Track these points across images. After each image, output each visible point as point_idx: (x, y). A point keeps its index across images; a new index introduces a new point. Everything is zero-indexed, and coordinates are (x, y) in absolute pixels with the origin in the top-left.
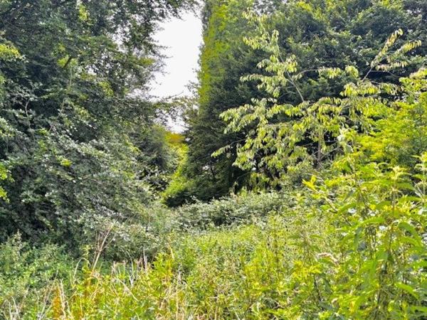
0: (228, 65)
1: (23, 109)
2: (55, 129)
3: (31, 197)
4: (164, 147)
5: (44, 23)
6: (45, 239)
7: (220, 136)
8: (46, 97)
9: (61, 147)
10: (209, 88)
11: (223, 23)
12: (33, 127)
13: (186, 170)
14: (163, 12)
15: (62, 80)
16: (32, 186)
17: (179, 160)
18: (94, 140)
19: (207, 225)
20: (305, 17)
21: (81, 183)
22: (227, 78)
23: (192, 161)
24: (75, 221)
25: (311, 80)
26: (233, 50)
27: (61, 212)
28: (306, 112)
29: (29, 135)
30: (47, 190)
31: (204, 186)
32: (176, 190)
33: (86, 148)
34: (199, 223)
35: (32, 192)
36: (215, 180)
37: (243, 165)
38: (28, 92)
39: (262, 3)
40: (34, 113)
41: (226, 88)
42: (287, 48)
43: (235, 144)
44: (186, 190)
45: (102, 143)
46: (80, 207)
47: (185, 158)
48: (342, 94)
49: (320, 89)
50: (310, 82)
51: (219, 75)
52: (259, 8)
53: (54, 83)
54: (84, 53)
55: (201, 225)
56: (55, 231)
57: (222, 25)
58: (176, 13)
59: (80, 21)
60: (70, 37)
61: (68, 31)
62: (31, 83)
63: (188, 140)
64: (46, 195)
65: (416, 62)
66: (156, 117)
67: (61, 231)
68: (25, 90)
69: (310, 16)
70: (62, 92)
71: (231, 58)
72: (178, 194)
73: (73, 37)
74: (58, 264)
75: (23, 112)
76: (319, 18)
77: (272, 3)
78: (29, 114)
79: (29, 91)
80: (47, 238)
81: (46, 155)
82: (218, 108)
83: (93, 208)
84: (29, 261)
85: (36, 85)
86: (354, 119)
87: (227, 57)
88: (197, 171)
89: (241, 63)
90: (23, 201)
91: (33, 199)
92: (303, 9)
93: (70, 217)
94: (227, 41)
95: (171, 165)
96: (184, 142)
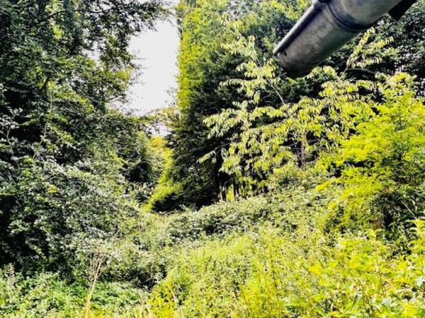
0: (206, 68)
1: (5, 138)
2: (38, 154)
3: (20, 226)
4: (148, 152)
5: (19, 49)
6: (38, 267)
7: (203, 139)
8: (26, 123)
9: (47, 173)
10: (188, 92)
11: (198, 26)
12: (17, 154)
13: (171, 173)
14: (138, 26)
15: (42, 104)
16: (21, 216)
17: (164, 163)
18: (80, 162)
19: (198, 235)
20: (278, 16)
21: (70, 207)
22: (206, 81)
23: (177, 165)
24: (67, 246)
25: (288, 78)
26: (210, 53)
27: (52, 238)
28: (287, 114)
29: (13, 163)
30: (36, 217)
31: (191, 188)
32: (163, 195)
33: (72, 171)
34: (190, 233)
35: (21, 221)
36: (201, 182)
37: (229, 169)
38: (9, 120)
39: (235, 5)
40: (16, 140)
41: (206, 91)
42: (263, 48)
43: (220, 149)
44: (173, 194)
45: (87, 163)
46: (70, 231)
47: (170, 161)
48: (320, 94)
49: (298, 87)
50: (288, 80)
51: (198, 78)
52: (232, 8)
53: (34, 107)
54: (63, 76)
55: (193, 235)
56: (48, 258)
57: (196, 28)
58: (152, 25)
59: (55, 40)
60: (47, 60)
61: (44, 54)
62: (11, 110)
63: (171, 143)
64: (35, 223)
65: (389, 54)
66: (140, 130)
67: (53, 257)
68: (5, 118)
69: (282, 15)
70: (42, 117)
71: (209, 61)
72: (166, 198)
73: (50, 60)
74: (54, 292)
75: (5, 141)
76: (291, 16)
77: (244, 3)
78: (11, 141)
79: (10, 118)
80: (40, 265)
81: (33, 183)
82: (199, 112)
83: (84, 231)
84: (24, 292)
85: (16, 111)
86: (334, 117)
87: (205, 60)
88: (183, 174)
89: (218, 66)
90: (13, 232)
91: (23, 228)
92: (276, 8)
93: (61, 242)
94: (203, 44)
95: (156, 169)
96: (168, 146)
